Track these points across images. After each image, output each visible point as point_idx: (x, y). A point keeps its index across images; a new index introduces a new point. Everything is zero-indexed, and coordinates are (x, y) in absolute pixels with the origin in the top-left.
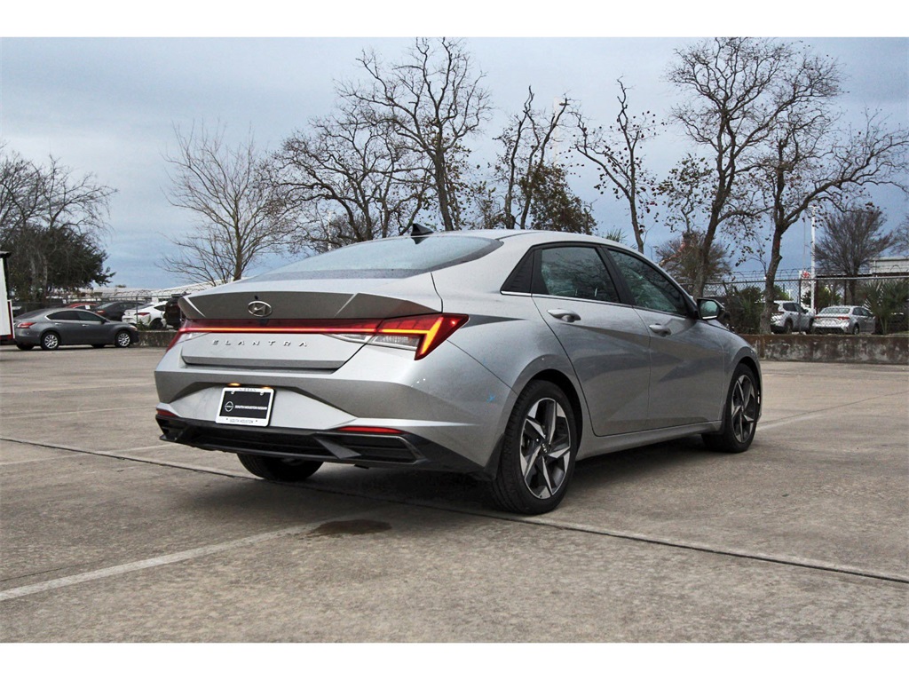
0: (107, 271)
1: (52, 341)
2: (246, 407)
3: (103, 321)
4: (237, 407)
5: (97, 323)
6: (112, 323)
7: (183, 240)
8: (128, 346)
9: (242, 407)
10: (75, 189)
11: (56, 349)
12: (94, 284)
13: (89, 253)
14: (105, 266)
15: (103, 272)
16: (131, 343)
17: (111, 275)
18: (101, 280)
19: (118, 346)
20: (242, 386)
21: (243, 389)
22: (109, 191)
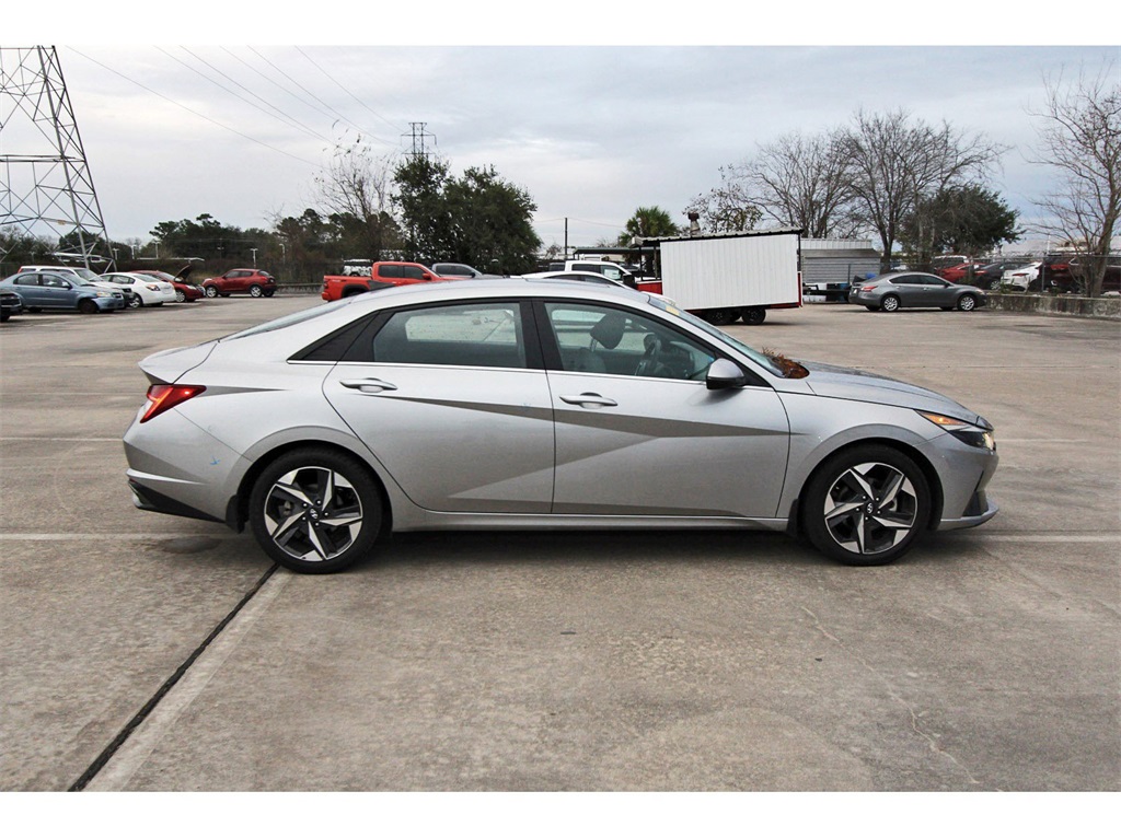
0: (1019, 228)
1: (891, 304)
3: (947, 285)
5: (941, 287)
6: (956, 286)
7: (1039, 199)
8: (972, 310)
10: (967, 150)
11: (896, 311)
12: (1003, 242)
13: (1002, 210)
14: (1018, 221)
15: (1014, 230)
16: (975, 306)
17: (1022, 233)
18: (1011, 237)
19: (960, 309)
22: (1001, 148)
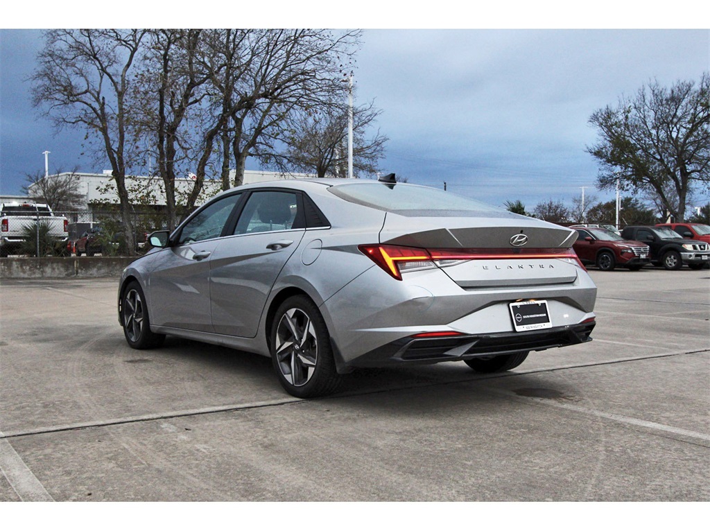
2: (531, 316)
4: (524, 317)
9: (528, 316)
20: (523, 300)
21: (525, 303)
